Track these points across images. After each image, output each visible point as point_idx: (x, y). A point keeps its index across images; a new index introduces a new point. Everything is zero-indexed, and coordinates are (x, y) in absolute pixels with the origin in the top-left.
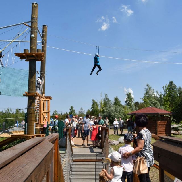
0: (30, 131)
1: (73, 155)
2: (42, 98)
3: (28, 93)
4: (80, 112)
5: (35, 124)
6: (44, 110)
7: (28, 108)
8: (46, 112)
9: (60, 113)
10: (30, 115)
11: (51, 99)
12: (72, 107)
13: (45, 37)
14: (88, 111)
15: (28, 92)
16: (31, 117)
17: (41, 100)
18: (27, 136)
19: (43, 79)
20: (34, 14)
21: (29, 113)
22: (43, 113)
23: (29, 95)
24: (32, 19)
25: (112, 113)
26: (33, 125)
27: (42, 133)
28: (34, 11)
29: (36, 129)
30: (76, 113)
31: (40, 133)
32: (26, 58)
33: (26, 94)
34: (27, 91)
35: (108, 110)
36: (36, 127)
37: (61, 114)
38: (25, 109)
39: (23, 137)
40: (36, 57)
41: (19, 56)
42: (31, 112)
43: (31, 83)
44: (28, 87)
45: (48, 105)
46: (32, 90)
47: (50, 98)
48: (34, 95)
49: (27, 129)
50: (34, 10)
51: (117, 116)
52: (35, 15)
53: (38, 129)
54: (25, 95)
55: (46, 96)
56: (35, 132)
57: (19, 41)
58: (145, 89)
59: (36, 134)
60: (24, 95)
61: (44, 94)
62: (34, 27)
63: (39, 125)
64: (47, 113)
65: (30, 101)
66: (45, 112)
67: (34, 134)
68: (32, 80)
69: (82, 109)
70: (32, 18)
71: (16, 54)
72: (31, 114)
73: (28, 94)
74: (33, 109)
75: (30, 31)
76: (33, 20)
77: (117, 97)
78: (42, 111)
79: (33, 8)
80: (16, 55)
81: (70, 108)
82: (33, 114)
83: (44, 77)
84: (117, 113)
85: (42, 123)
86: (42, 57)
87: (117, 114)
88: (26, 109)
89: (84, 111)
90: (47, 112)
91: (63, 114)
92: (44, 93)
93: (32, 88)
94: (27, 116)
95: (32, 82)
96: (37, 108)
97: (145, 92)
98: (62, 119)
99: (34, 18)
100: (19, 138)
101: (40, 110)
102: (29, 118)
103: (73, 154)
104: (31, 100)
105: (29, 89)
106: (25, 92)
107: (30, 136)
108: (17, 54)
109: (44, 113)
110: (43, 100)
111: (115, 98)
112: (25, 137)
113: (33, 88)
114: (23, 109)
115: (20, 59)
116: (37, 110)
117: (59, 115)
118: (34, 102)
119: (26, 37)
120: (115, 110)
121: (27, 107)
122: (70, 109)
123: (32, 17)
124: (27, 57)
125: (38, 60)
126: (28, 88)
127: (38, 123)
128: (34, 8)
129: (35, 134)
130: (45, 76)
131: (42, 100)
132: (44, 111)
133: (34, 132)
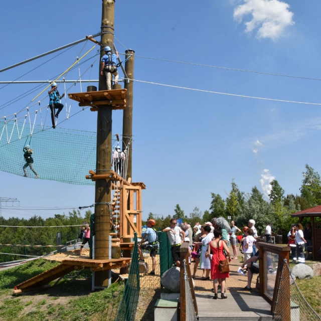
0: (101, 252)
1: (198, 319)
2: (125, 184)
3: (96, 174)
4: (193, 215)
5: (110, 237)
6: (129, 209)
7: (95, 205)
8: (133, 212)
9: (160, 217)
10: (99, 218)
11: (143, 188)
12: (178, 207)
13: (129, 71)
14: (206, 213)
15: (97, 171)
16: (103, 223)
17: (122, 188)
18: (94, 263)
19: (127, 149)
20: (107, 17)
21: (98, 215)
22: (128, 216)
23: (98, 177)
24: (102, 28)
25: (253, 215)
26: (107, 239)
27: (124, 256)
28: (107, 13)
29: (113, 247)
30: (186, 217)
31: (121, 257)
32: (92, 103)
33: (93, 175)
34: (93, 168)
35: (247, 210)
36: (112, 243)
37: (162, 218)
38: (91, 206)
39: (87, 265)
40: (111, 100)
41: (77, 100)
42: (102, 213)
43: (102, 153)
44: (96, 162)
45: (137, 199)
46: (104, 166)
47: (141, 185)
48: (109, 177)
49: (96, 248)
50: (107, 10)
51: (262, 219)
52: (108, 20)
53: (117, 247)
54: (90, 177)
55: (133, 182)
56: (110, 255)
57: (81, 81)
58: (303, 173)
59: (112, 257)
60: (87, 178)
61: (129, 179)
62: (106, 42)
63: (119, 239)
64: (135, 214)
65: (100, 190)
66: (132, 214)
67: (108, 259)
68: (103, 147)
69: (196, 209)
70: (104, 26)
71: (71, 96)
72: (102, 216)
73: (95, 176)
74: (106, 207)
75: (99, 52)
76: (105, 29)
77: (255, 188)
78: (126, 212)
79: (105, 8)
80: (71, 98)
81: (176, 208)
82: (106, 217)
83: (130, 146)
84: (263, 213)
85: (126, 236)
86: (124, 99)
87: (263, 215)
88: (93, 206)
89: (200, 213)
90: (136, 212)
91: (165, 217)
92: (131, 177)
93: (104, 162)
94: (94, 220)
95: (104, 150)
96: (116, 204)
97: (304, 178)
98: (163, 226)
99: (106, 25)
100: (78, 266)
101: (121, 209)
102: (98, 225)
103: (199, 316)
104: (102, 188)
105: (98, 165)
106: (90, 172)
107: (100, 264)
108: (73, 95)
109: (129, 214)
110: (126, 189)
111: (253, 189)
112: (90, 266)
113: (107, 164)
114: (88, 207)
115: (80, 105)
116: (116, 209)
117: (158, 221)
118: (108, 192)
119: (92, 66)
120: (260, 209)
121: (94, 203)
122: (176, 210)
123: (102, 24)
124: (93, 101)
125: (115, 108)
126: (95, 165)
127: (118, 236)
128: (106, 6)
129: (110, 258)
130: (131, 144)
131: (124, 189)
132: (129, 212)
133: (108, 253)
